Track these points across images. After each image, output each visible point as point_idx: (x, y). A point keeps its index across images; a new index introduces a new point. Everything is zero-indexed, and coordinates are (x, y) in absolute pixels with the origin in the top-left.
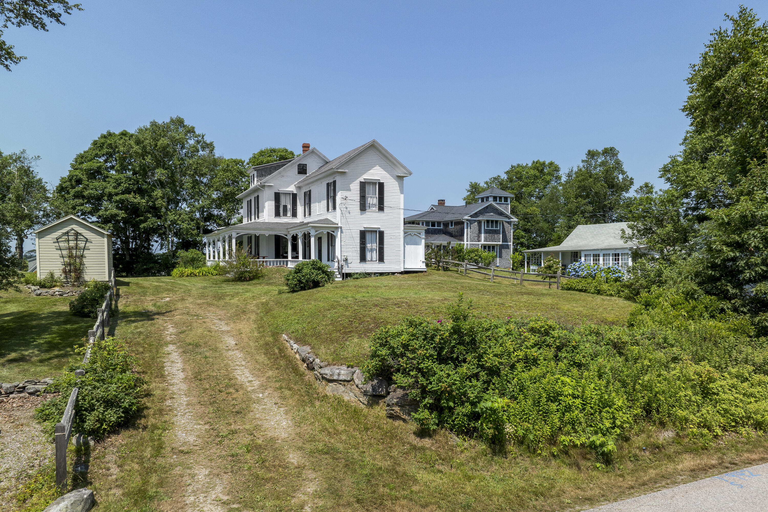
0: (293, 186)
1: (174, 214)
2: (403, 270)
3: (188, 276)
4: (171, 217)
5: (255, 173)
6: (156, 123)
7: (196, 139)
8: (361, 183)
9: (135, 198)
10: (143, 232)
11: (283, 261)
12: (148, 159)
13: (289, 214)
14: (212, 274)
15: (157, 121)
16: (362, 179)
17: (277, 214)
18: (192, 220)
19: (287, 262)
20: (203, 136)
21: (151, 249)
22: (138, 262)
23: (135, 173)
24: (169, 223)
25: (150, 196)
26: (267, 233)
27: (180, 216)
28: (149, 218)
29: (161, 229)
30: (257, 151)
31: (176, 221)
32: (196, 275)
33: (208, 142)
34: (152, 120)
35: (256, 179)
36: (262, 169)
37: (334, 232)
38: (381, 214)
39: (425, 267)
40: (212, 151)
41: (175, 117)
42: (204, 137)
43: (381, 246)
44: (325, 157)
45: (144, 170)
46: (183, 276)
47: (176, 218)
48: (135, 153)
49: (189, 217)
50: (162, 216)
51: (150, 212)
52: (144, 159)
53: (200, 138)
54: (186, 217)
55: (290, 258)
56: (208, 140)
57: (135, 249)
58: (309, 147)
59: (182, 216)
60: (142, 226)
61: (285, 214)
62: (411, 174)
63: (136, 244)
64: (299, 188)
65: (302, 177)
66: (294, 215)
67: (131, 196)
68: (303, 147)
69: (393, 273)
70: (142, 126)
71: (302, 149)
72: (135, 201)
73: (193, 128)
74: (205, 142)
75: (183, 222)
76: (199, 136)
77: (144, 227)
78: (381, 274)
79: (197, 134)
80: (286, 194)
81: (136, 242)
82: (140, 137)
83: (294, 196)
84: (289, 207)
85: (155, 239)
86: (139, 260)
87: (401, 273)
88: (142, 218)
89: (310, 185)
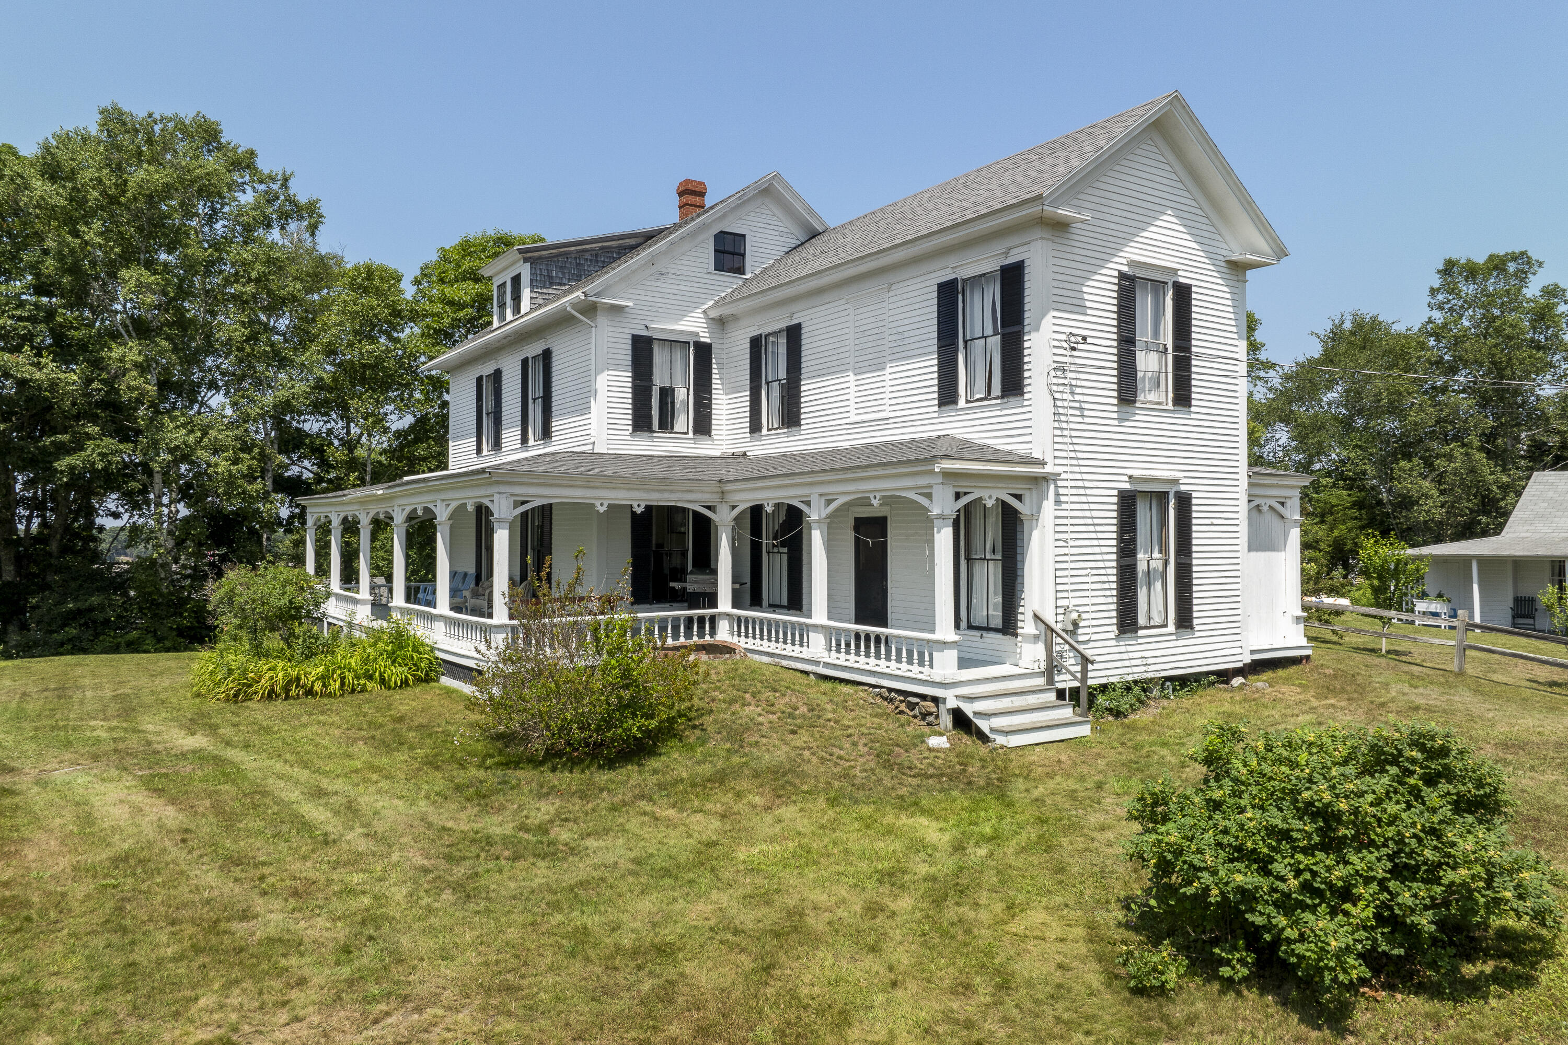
0: (698, 314)
1: (184, 425)
2: (1248, 659)
3: (271, 695)
4: (175, 435)
5: (525, 271)
6: (121, 113)
7: (262, 187)
8: (1122, 276)
9: (38, 366)
10: (68, 486)
11: (701, 620)
12: (92, 232)
13: (683, 421)
14: (383, 681)
15: (126, 109)
16: (1119, 264)
17: (641, 423)
18: (247, 448)
19: (713, 619)
20: (286, 180)
21: (95, 539)
22: (45, 587)
23: (40, 289)
24: (165, 457)
25: (97, 364)
26: (602, 499)
27: (205, 434)
28: (89, 437)
29: (132, 477)
30: (451, 241)
31: (193, 450)
32: (310, 692)
33: (303, 199)
34: (106, 103)
35: (526, 294)
36: (550, 258)
37: (1018, 497)
38: (1179, 421)
39: (1304, 642)
40: (313, 229)
41: (191, 115)
42: (291, 183)
43: (1184, 560)
44: (810, 211)
45: (75, 270)
46: (248, 698)
47: (191, 439)
48: (38, 206)
49: (237, 438)
50: (138, 432)
51: (94, 419)
52: (76, 234)
53: (275, 187)
54: (226, 437)
55: (725, 604)
56: (301, 192)
57: (39, 539)
58: (702, 194)
59: (213, 433)
60: (62, 464)
61: (666, 424)
62: (1281, 253)
63: (44, 524)
64: (720, 323)
65: (729, 283)
66: (703, 426)
67: (21, 359)
68: (681, 194)
69: (1224, 676)
70: (70, 127)
71: (676, 200)
72: (38, 375)
73: (252, 153)
74: (290, 200)
75: (216, 452)
76: (273, 179)
77: (72, 468)
78: (1183, 682)
79: (266, 171)
80: (676, 344)
81: (43, 517)
82: (63, 156)
83: (703, 353)
84: (683, 395)
85: (112, 506)
86: (49, 578)
87: (1245, 671)
88: (66, 437)
89: (794, 307)
